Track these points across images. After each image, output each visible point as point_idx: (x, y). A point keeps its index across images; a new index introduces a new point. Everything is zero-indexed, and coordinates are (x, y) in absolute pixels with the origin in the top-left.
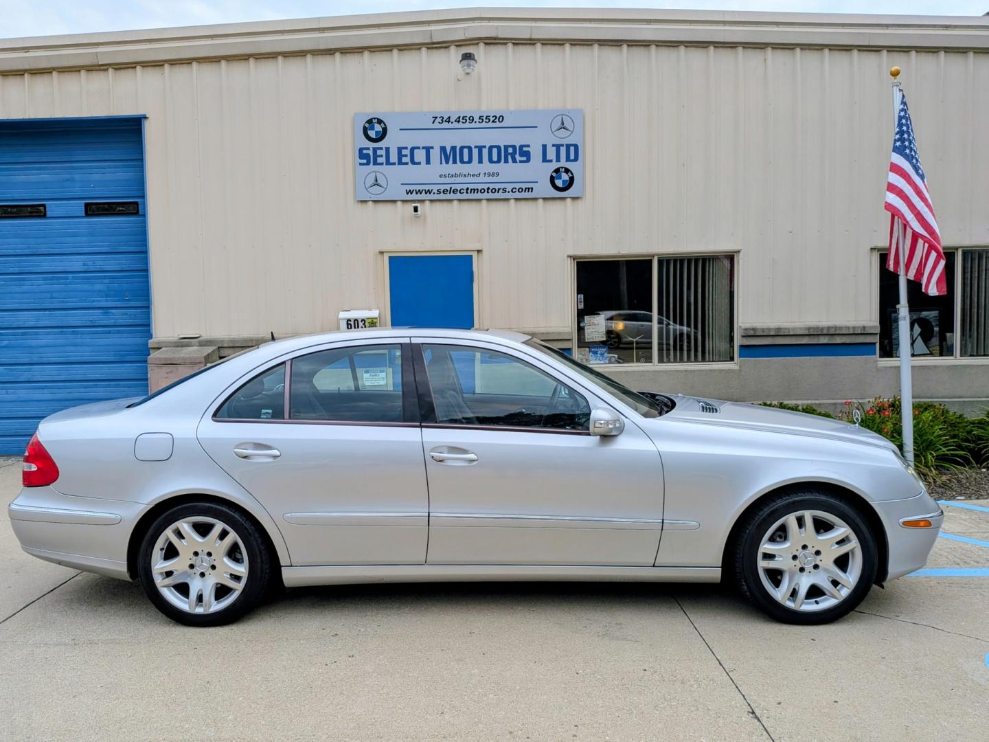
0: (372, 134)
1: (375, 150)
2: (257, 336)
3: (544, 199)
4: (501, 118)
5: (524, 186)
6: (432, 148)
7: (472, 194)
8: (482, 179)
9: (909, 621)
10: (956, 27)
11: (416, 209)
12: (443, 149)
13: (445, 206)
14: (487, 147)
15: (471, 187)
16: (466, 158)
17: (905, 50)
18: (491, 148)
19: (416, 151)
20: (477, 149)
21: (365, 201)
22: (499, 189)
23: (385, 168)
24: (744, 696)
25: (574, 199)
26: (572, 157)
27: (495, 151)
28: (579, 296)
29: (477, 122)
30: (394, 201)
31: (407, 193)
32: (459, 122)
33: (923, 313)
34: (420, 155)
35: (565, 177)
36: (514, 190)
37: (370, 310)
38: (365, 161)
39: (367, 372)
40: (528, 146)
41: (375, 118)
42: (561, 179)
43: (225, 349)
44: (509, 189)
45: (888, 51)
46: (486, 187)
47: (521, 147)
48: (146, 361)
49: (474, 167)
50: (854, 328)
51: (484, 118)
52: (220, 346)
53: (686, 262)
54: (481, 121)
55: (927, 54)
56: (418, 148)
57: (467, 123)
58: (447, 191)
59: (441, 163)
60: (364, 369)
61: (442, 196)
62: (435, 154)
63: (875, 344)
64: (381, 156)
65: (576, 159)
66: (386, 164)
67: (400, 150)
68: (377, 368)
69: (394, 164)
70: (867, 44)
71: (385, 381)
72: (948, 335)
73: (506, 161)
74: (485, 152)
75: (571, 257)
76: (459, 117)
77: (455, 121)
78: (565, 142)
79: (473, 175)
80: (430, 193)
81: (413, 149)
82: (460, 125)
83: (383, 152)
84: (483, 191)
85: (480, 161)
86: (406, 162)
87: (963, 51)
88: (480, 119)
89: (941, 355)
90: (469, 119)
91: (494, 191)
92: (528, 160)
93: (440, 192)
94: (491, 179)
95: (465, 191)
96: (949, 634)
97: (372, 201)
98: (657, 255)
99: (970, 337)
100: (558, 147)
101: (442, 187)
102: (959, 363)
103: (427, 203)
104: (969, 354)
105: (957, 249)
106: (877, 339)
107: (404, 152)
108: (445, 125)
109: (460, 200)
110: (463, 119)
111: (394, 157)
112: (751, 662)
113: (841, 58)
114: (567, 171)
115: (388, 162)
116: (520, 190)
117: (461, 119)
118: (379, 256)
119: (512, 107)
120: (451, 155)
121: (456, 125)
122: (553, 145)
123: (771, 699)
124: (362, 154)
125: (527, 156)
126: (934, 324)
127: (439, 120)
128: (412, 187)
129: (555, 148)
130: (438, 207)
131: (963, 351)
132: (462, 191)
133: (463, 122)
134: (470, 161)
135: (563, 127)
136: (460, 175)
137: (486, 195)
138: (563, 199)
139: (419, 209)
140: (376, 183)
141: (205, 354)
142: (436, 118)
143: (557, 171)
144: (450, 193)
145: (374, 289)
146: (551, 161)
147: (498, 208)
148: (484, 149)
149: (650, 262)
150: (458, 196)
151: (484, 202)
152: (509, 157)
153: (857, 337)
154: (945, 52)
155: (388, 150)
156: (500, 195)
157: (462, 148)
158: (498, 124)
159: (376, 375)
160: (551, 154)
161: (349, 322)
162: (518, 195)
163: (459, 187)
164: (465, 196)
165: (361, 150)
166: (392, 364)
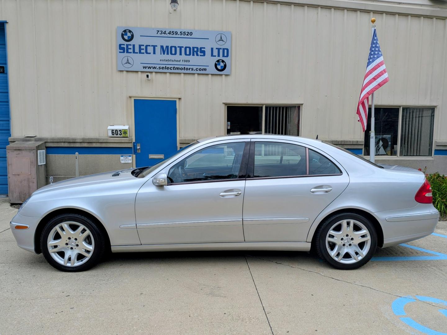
0: (126, 37)
1: (127, 45)
2: (65, 137)
3: (212, 75)
4: (191, 33)
5: (202, 68)
6: (157, 46)
7: (176, 70)
8: (181, 63)
9: (360, 285)
10: (403, 3)
11: (148, 76)
12: (162, 47)
13: (163, 75)
14: (184, 47)
15: (176, 66)
16: (173, 52)
17: (381, 13)
18: (186, 48)
19: (148, 47)
20: (179, 48)
21: (122, 71)
22: (190, 69)
23: (132, 55)
24: (271, 328)
25: (226, 75)
26: (226, 55)
27: (188, 49)
28: (228, 122)
29: (179, 35)
30: (137, 72)
31: (144, 68)
32: (170, 34)
33: (384, 136)
34: (150, 49)
35: (222, 64)
36: (197, 69)
37: (124, 126)
38: (122, 51)
39: (122, 156)
40: (204, 48)
41: (128, 30)
42: (220, 65)
43: (49, 143)
44: (195, 69)
45: (373, 13)
46: (183, 67)
47: (201, 48)
48: (5, 148)
49: (177, 57)
50: (353, 142)
51: (183, 33)
52: (46, 141)
53: (278, 108)
54: (181, 34)
55: (390, 15)
56: (150, 46)
57: (174, 34)
58: (164, 68)
59: (161, 54)
60: (121, 155)
61: (161, 70)
62: (158, 49)
63: (362, 149)
64: (131, 49)
65: (227, 56)
66: (133, 53)
67: (140, 46)
68: (127, 155)
69: (137, 53)
70: (364, 9)
71: (131, 161)
72: (395, 146)
73: (193, 55)
74: (183, 49)
75: (224, 104)
76: (170, 32)
77: (168, 33)
78: (222, 47)
79: (177, 61)
80: (155, 69)
81: (147, 46)
82: (171, 36)
83: (131, 47)
84: (181, 69)
85: (181, 54)
86: (143, 52)
87: (406, 15)
88: (180, 33)
89: (391, 155)
90: (175, 33)
91: (187, 69)
92: (204, 55)
93: (160, 69)
94: (186, 63)
95: (173, 69)
96: (377, 291)
97: (126, 71)
98: (265, 104)
99: (404, 147)
100: (219, 49)
101: (162, 66)
102: (399, 159)
103: (154, 73)
104: (403, 155)
105: (400, 107)
106: (363, 147)
107: (142, 47)
108: (163, 35)
109: (170, 73)
110: (172, 33)
111: (137, 50)
112: (279, 308)
113: (353, 15)
114: (223, 61)
115: (134, 52)
116: (200, 70)
117: (171, 33)
118: (129, 99)
119: (196, 29)
120: (166, 50)
121: (169, 35)
122: (217, 49)
123: (284, 330)
124: (121, 47)
125: (204, 52)
126: (389, 141)
127: (160, 32)
128: (146, 65)
129: (217, 50)
130: (159, 75)
131: (401, 154)
132: (171, 68)
133: (172, 34)
134: (175, 54)
135: (221, 40)
136: (170, 61)
137: (183, 71)
138: (221, 75)
139: (149, 76)
140: (128, 62)
141: (37, 145)
142: (159, 31)
143: (218, 61)
144: (165, 69)
145: (126, 115)
146: (215, 56)
147: (189, 78)
148: (182, 48)
149: (262, 107)
150: (169, 71)
151: (182, 75)
152: (195, 53)
153: (354, 146)
154: (399, 15)
155: (134, 46)
156: (190, 71)
157: (171, 47)
158: (189, 36)
159: (127, 158)
160: (215, 52)
161: (113, 131)
162: (199, 72)
163: (170, 66)
164: (173, 71)
165: (120, 45)
166: (135, 153)
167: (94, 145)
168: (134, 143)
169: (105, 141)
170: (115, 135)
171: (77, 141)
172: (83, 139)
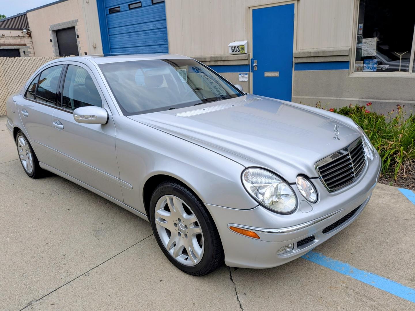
28: (360, 25)
37: (243, 41)
39: (240, 74)
60: (239, 73)
68: (245, 73)
71: (247, 80)
118: (248, 10)
159: (244, 76)
161: (233, 48)
166: (253, 70)
167: (219, 63)
168: (251, 59)
169: (226, 59)
170: (234, 53)
171: (207, 60)
172: (211, 58)
